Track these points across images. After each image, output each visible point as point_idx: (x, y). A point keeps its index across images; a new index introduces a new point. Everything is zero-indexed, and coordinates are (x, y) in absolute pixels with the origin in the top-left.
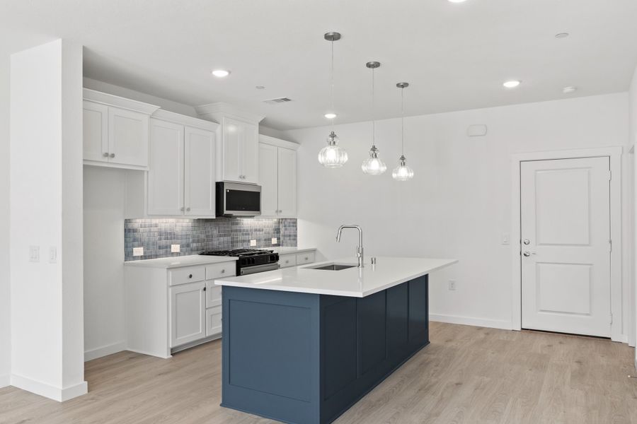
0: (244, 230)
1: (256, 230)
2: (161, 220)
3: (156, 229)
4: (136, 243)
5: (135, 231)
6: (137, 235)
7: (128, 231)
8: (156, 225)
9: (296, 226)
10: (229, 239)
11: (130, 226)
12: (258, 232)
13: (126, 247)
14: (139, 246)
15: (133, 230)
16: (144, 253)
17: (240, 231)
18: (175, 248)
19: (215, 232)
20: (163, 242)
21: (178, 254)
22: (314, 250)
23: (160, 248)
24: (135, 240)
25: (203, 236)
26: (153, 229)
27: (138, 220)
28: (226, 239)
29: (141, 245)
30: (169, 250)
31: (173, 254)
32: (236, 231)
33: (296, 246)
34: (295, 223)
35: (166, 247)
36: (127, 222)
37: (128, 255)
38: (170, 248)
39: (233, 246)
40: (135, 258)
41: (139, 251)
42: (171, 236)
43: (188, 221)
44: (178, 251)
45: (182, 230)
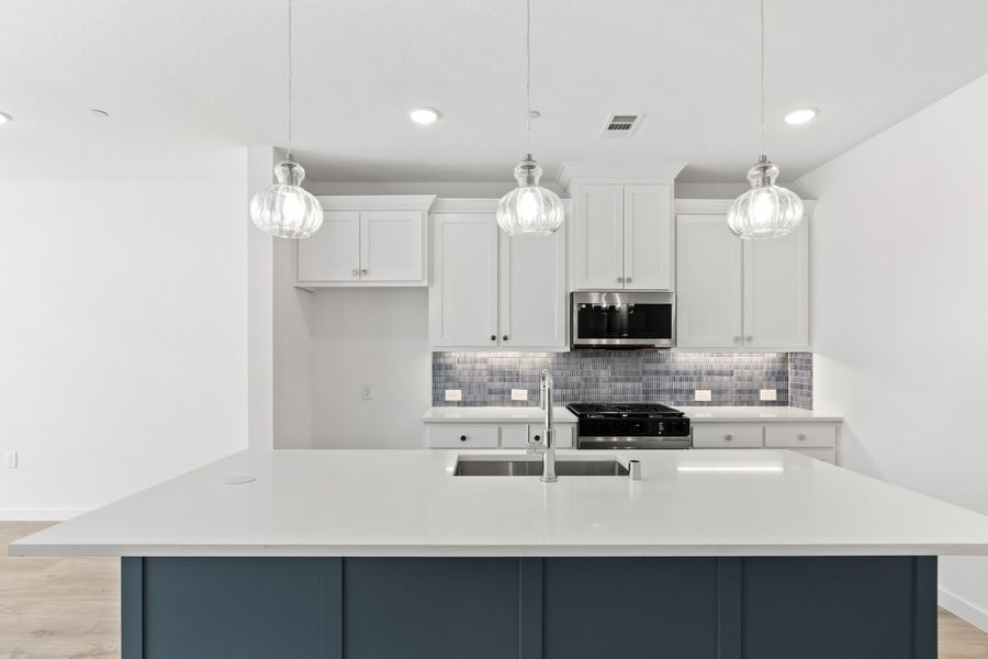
0: (677, 372)
1: (710, 373)
2: (492, 354)
3: (484, 366)
4: (450, 384)
5: (448, 367)
6: (451, 373)
7: (437, 367)
8: (485, 361)
9: (810, 369)
10: (638, 385)
11: (442, 361)
12: (717, 378)
13: (435, 388)
14: (455, 388)
15: (446, 366)
16: (464, 397)
17: (667, 373)
18: (519, 394)
19: (604, 374)
20: (497, 385)
21: (523, 403)
22: (838, 422)
23: (490, 392)
24: (448, 379)
25: (576, 379)
26: (478, 366)
27: (453, 354)
28: (629, 385)
29: (460, 386)
30: (506, 396)
31: (514, 403)
32: (657, 373)
33: (809, 406)
34: (810, 361)
35: (503, 392)
36: (436, 355)
37: (438, 400)
38: (510, 393)
39: (647, 398)
40: (448, 403)
41: (454, 394)
42: (512, 377)
43: (544, 354)
44: (525, 398)
45: (534, 369)
